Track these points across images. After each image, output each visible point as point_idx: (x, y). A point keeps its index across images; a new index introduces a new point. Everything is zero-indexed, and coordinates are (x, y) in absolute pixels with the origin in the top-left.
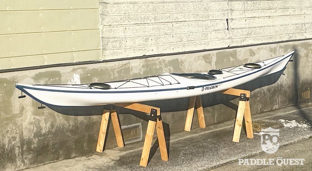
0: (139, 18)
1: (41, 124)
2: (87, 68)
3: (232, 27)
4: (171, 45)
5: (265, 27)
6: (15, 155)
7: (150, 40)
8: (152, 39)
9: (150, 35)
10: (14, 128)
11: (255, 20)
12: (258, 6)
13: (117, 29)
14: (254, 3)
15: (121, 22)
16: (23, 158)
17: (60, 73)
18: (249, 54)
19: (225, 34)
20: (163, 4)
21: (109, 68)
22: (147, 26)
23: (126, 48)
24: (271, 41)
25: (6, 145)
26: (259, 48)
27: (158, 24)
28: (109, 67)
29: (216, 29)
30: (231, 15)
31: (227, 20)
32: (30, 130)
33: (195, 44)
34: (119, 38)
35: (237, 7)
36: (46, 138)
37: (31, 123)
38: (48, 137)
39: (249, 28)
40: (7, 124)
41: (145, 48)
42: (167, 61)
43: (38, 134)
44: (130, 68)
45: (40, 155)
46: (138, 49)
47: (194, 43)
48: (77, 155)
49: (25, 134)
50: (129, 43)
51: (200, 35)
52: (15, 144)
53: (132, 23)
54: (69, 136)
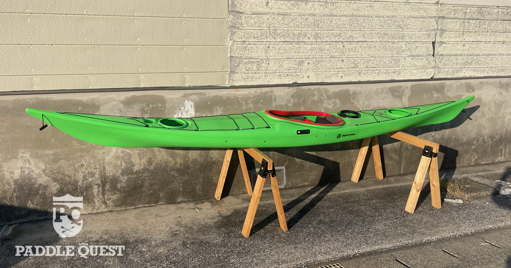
0: (292, 35)
1: (133, 160)
2: (205, 94)
3: (440, 53)
4: (338, 72)
5: (494, 55)
6: (93, 195)
7: (306, 64)
8: (308, 63)
9: (306, 57)
10: (92, 162)
11: (480, 46)
12: (486, 26)
13: (255, 46)
14: (480, 22)
15: (261, 39)
16: (104, 198)
17: (165, 98)
18: (465, 90)
19: (428, 61)
20: (331, 18)
21: (239, 97)
22: (302, 45)
23: (267, 71)
24: (502, 74)
25: (79, 182)
26: (481, 83)
27: (321, 43)
28: (240, 95)
29: (414, 53)
30: (441, 37)
31: (434, 43)
32: (115, 166)
33: (377, 72)
34: (258, 59)
35: (452, 27)
36: (141, 177)
37: (117, 158)
38: (142, 176)
39: (468, 55)
40: (81, 157)
41: (298, 74)
42: (331, 91)
43: (127, 171)
44: (272, 97)
45: (130, 196)
46: (285, 75)
47: (377, 70)
48: (185, 200)
49: (109, 170)
50: (273, 66)
51: (387, 60)
52: (92, 181)
53: (279, 40)
54: (174, 176)
